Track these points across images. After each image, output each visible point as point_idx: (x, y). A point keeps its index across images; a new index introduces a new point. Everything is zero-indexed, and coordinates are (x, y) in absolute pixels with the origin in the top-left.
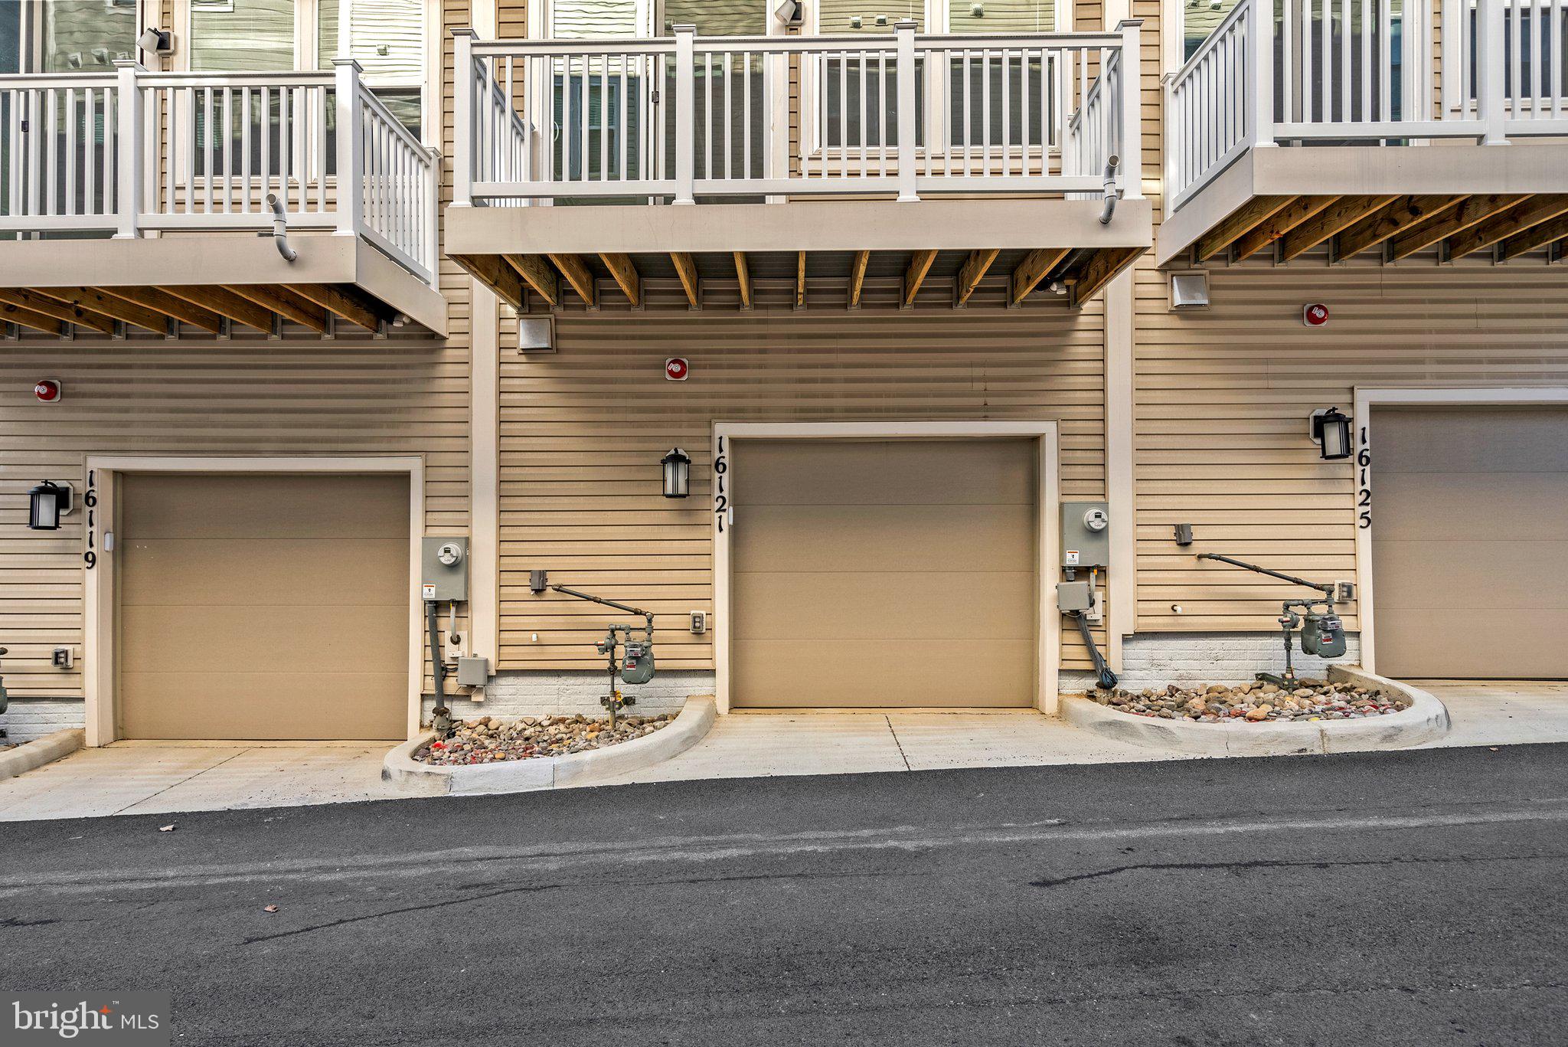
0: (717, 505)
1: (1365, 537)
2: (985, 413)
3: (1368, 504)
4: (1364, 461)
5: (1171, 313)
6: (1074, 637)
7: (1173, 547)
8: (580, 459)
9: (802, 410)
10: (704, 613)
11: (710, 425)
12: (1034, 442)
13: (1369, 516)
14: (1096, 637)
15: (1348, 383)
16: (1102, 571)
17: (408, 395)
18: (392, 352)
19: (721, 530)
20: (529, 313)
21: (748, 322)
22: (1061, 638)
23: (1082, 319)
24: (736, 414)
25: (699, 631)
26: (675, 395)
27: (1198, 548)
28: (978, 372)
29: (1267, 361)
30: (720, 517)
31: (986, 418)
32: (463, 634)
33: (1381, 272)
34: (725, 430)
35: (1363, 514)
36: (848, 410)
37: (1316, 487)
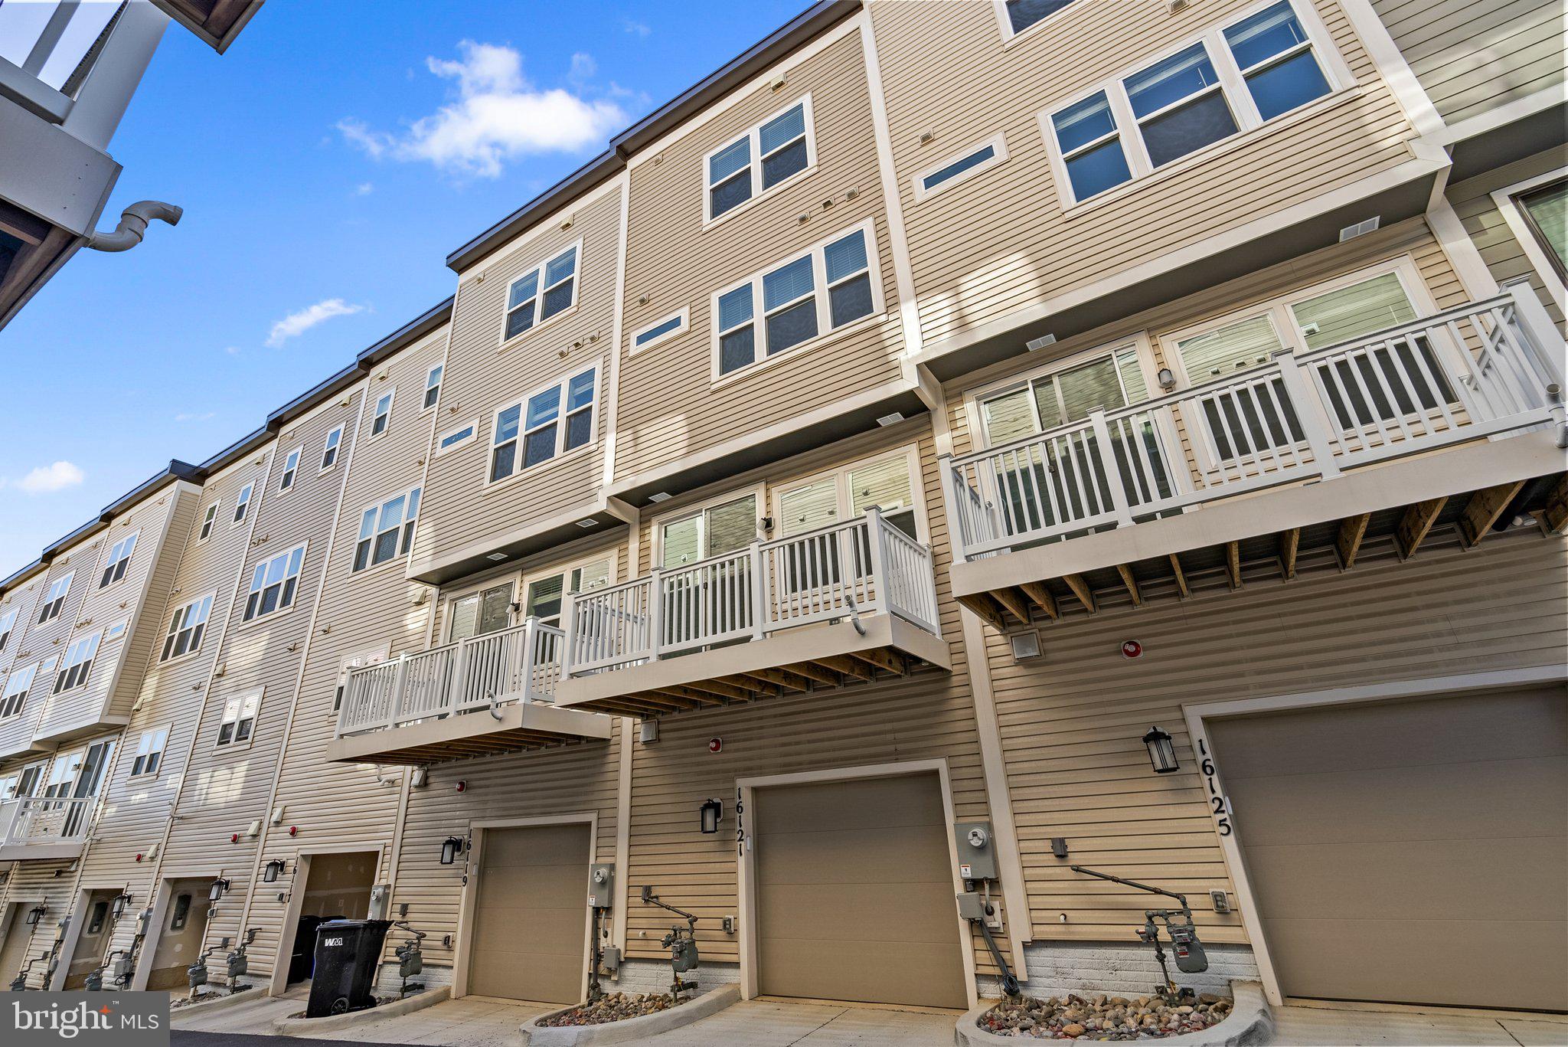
0: (739, 836)
1: (1230, 844)
2: (896, 756)
3: (1223, 812)
4: (1208, 770)
5: (1016, 665)
6: (981, 943)
7: (1051, 859)
8: (678, 808)
9: (785, 765)
10: (732, 917)
11: (733, 781)
12: (935, 774)
13: (1228, 823)
14: (1001, 943)
15: (1175, 702)
16: (995, 883)
17: (593, 775)
18: (589, 750)
19: (741, 854)
20: (647, 719)
21: (752, 710)
22: (973, 944)
23: (954, 679)
24: (748, 772)
25: (729, 929)
26: (716, 762)
27: (1075, 859)
28: (888, 726)
29: (1101, 692)
30: (740, 845)
31: (897, 760)
32: (609, 931)
33: (1182, 606)
34: (745, 784)
35: (1220, 821)
36: (811, 762)
37: (1170, 798)
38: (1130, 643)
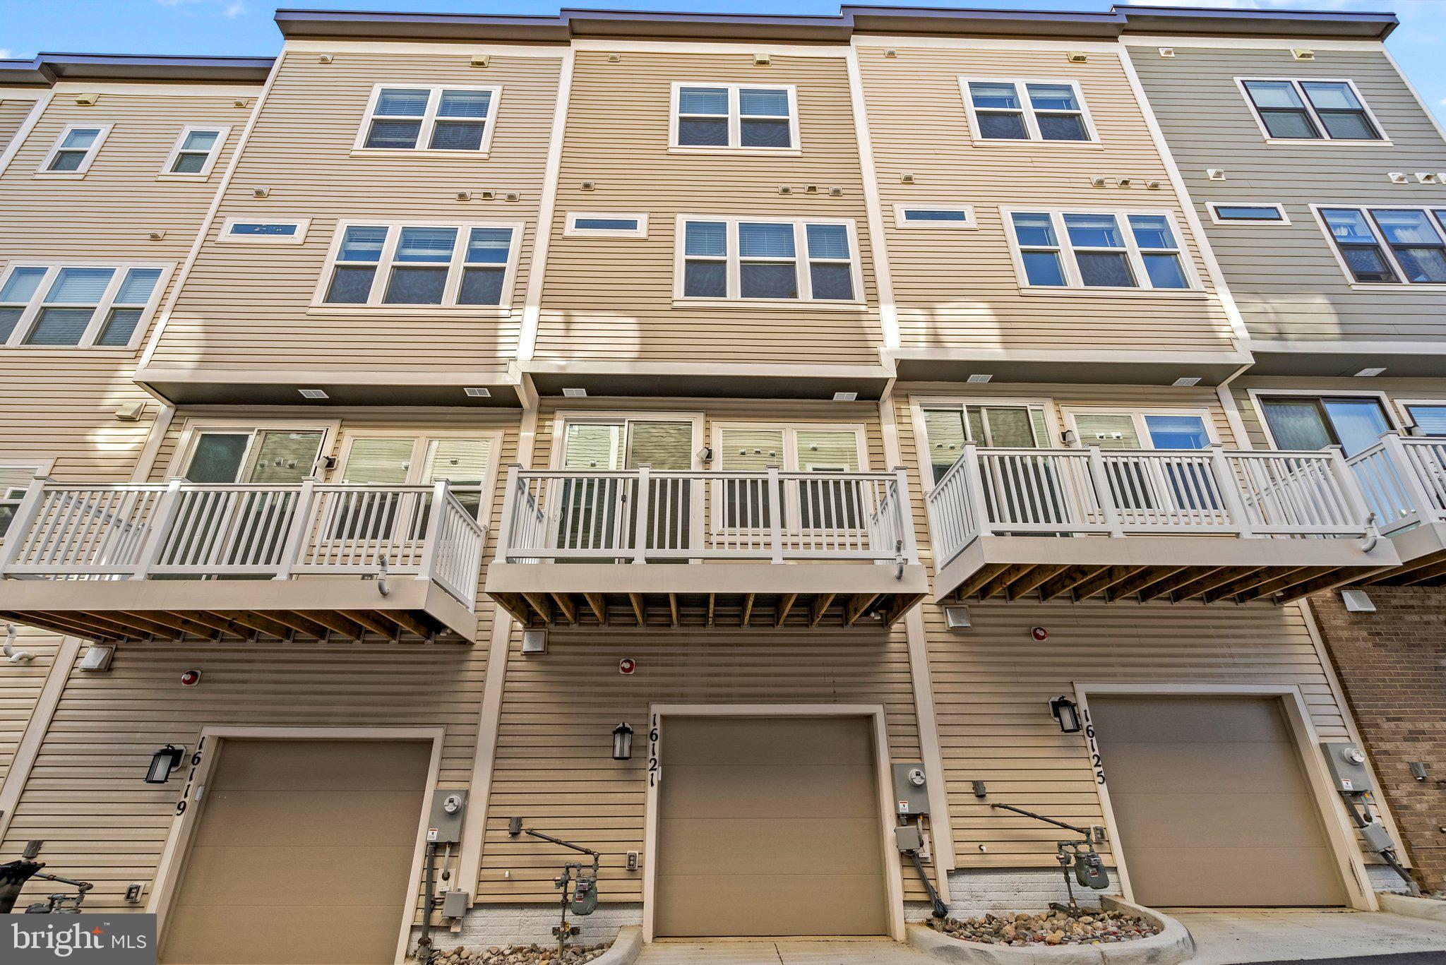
0: (650, 765)
1: (1103, 789)
2: (835, 698)
3: (1100, 766)
4: (1090, 733)
5: (948, 632)
6: (911, 873)
7: (972, 798)
8: (556, 730)
9: (711, 695)
10: (637, 852)
11: (648, 706)
12: (869, 718)
13: (1103, 774)
14: (928, 872)
15: (1068, 679)
16: (926, 818)
17: (442, 682)
18: (436, 653)
19: (652, 785)
20: (532, 628)
21: (675, 635)
22: (902, 874)
23: (892, 635)
24: (666, 698)
25: (633, 868)
26: (625, 685)
27: (991, 799)
28: (828, 670)
29: (1015, 664)
30: (652, 775)
31: (835, 702)
32: (452, 871)
33: (1073, 607)
34: (659, 709)
35: (1098, 773)
36: (742, 696)
37: (1062, 753)
38: (1041, 629)
